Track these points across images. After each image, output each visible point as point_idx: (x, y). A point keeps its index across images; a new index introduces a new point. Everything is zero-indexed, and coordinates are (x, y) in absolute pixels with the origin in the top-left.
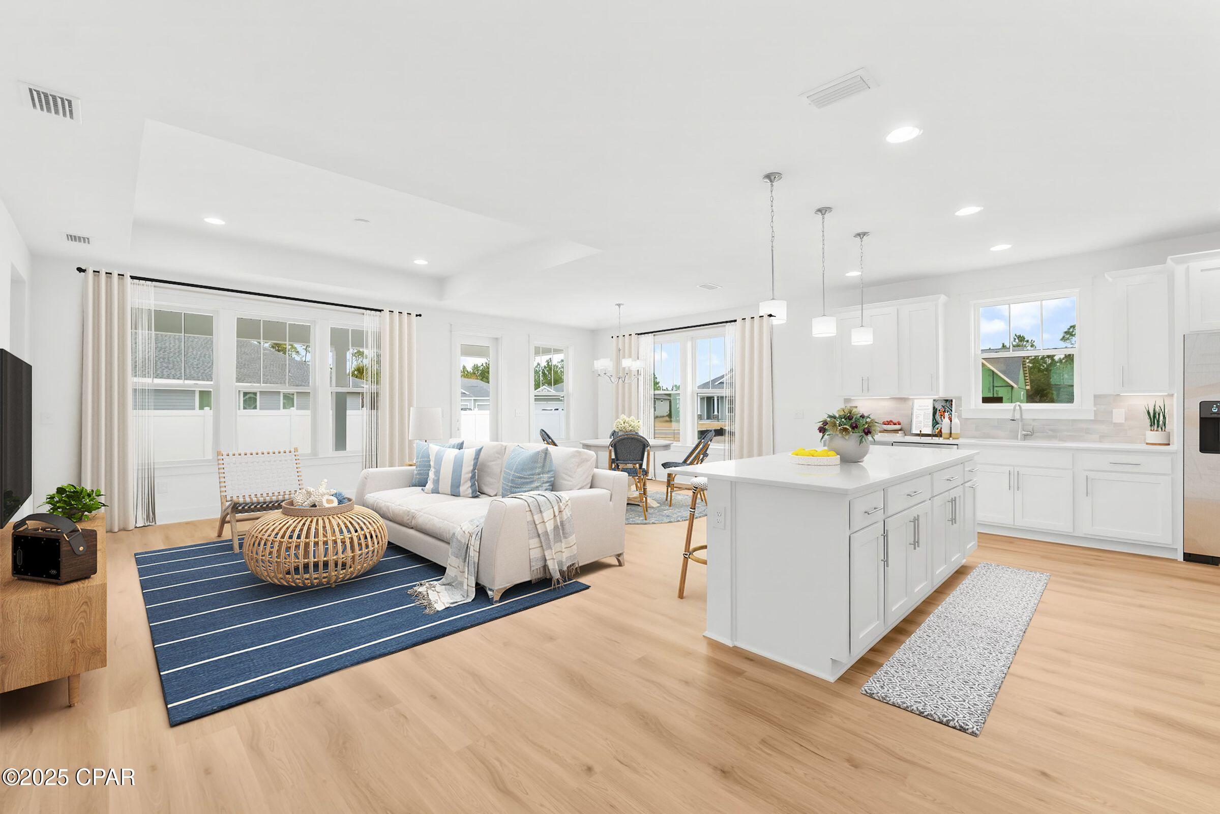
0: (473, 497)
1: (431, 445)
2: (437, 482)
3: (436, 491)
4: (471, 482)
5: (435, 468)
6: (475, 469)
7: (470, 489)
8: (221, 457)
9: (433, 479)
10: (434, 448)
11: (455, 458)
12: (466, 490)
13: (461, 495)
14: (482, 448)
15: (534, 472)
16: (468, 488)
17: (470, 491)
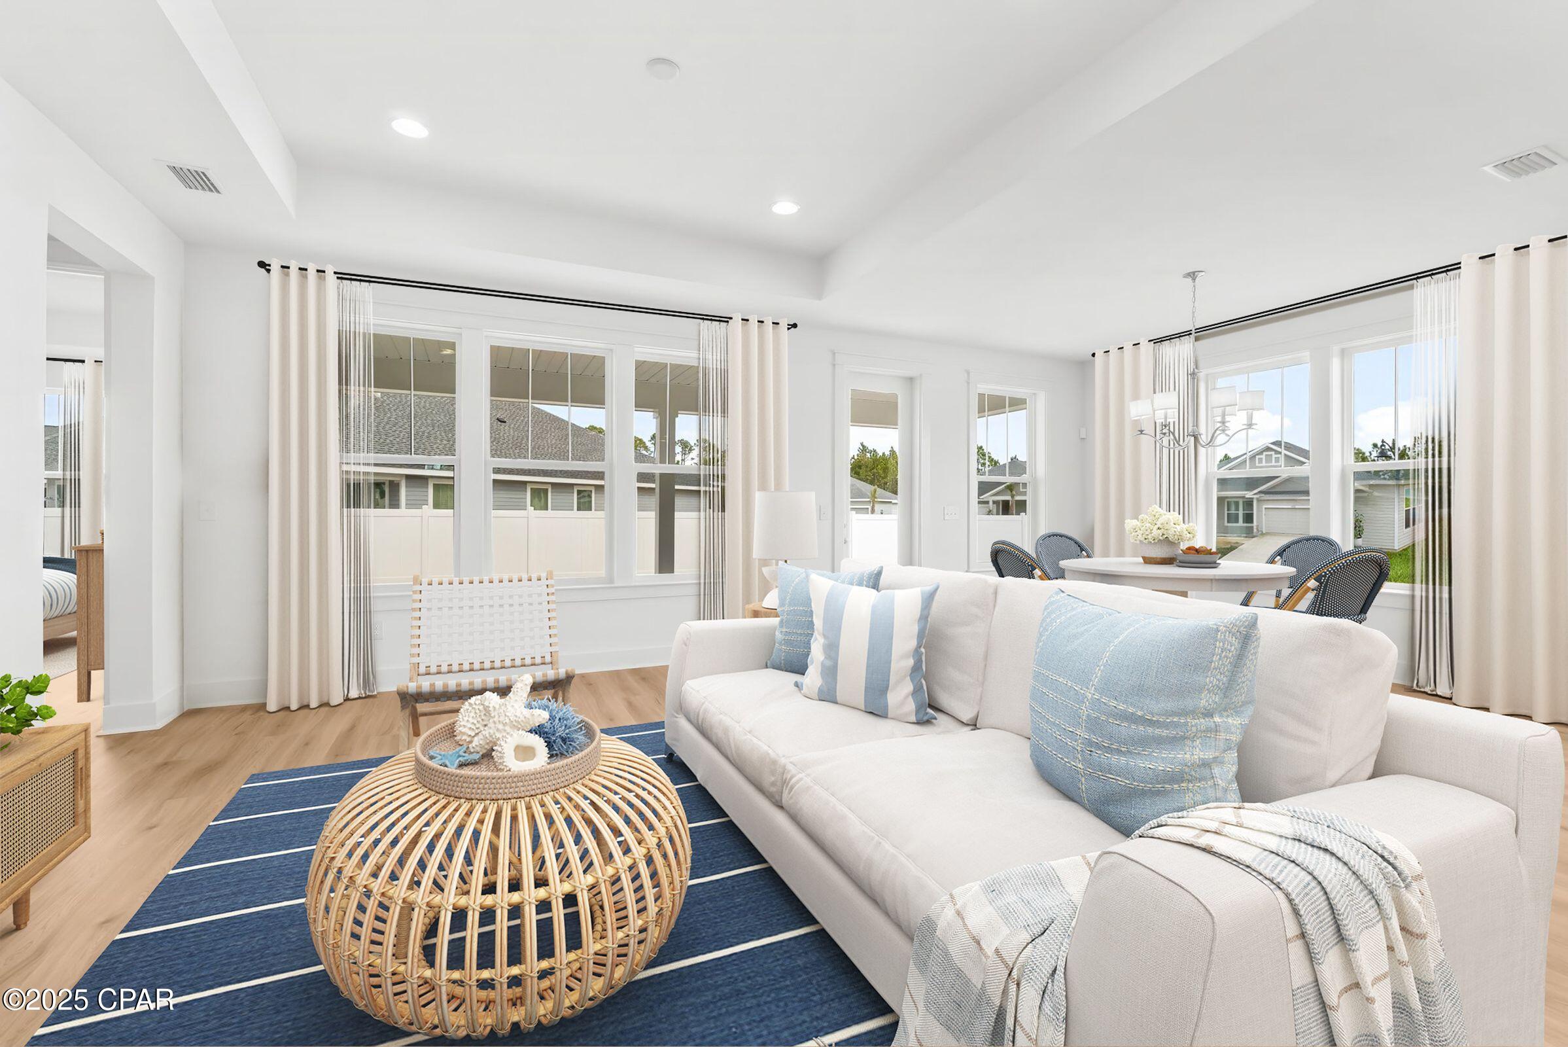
0: (918, 723)
1: (814, 577)
2: (831, 672)
3: (828, 696)
4: (912, 680)
5: (825, 636)
6: (920, 647)
7: (911, 699)
8: (418, 588)
9: (822, 664)
10: (821, 585)
11: (873, 613)
12: (902, 703)
13: (889, 716)
14: (936, 589)
15: (1189, 703)
16: (907, 697)
17: (911, 706)
